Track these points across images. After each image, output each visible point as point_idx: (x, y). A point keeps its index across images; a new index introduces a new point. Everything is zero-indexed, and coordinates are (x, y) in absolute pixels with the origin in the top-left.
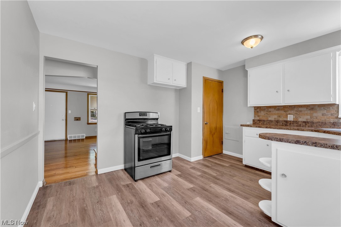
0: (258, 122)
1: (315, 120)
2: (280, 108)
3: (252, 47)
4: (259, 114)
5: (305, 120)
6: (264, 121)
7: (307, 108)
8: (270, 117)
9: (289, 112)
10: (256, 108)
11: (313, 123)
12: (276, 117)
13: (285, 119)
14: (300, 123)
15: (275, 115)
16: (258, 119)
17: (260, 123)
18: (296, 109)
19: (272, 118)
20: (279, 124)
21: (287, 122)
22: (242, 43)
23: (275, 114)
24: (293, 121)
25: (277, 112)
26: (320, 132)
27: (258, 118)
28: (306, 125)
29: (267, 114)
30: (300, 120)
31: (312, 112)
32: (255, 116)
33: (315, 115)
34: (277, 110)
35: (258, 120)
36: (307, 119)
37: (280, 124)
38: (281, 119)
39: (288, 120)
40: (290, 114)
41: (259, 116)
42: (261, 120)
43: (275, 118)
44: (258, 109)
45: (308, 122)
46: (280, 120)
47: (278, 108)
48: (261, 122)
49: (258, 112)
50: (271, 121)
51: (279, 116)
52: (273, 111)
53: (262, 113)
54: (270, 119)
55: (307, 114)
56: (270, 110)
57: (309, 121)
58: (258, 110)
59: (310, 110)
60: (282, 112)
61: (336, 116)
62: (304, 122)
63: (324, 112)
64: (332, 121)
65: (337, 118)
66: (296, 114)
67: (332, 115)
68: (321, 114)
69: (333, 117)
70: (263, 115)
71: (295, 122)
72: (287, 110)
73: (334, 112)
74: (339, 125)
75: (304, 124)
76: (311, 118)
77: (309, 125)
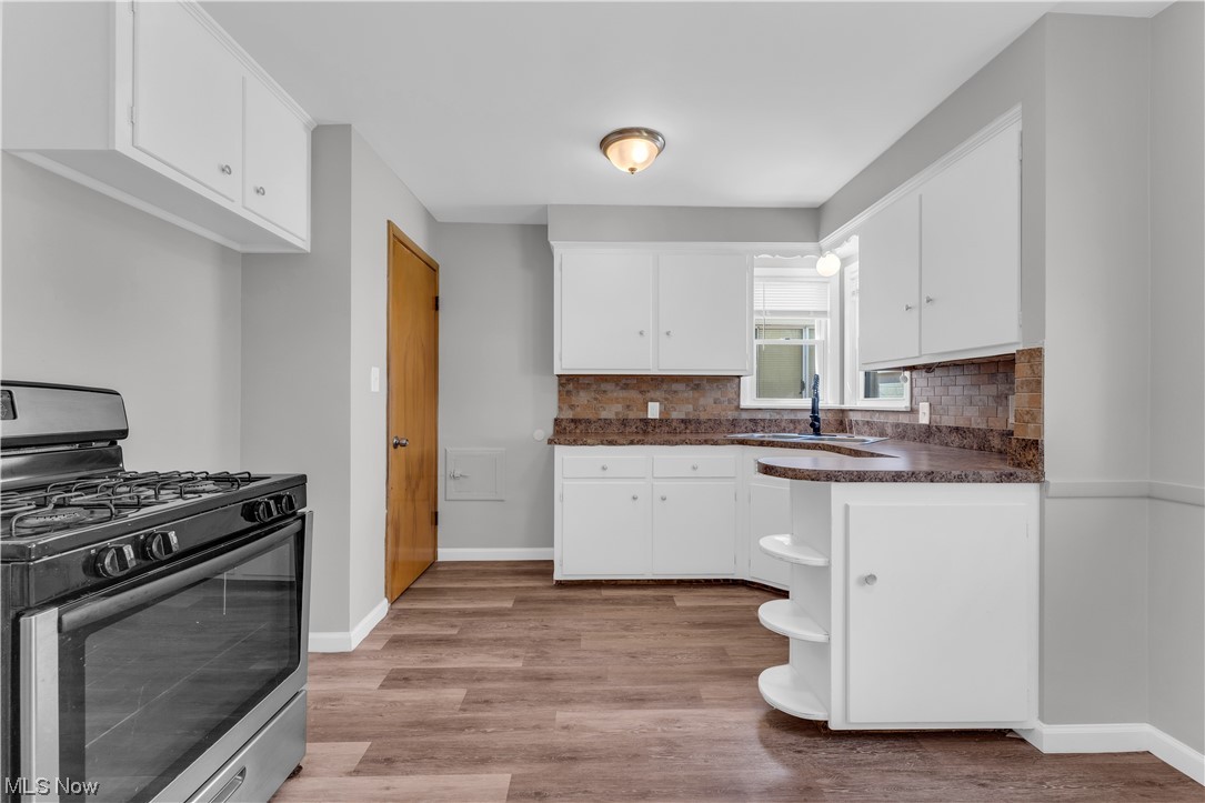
0: (573, 426)
1: (703, 417)
2: (629, 382)
3: (632, 170)
4: (574, 400)
5: (683, 417)
6: (589, 422)
7: (687, 386)
8: (604, 409)
9: (652, 394)
10: (564, 381)
11: (698, 422)
12: (619, 407)
13: (642, 416)
14: (674, 424)
15: (618, 403)
16: (571, 417)
17: (578, 431)
18: (665, 386)
19: (610, 412)
20: (628, 429)
21: (646, 421)
22: (605, 144)
23: (617, 400)
24: (659, 420)
25: (625, 394)
27: (569, 414)
28: (686, 428)
29: (596, 399)
30: (675, 415)
31: (696, 395)
32: (560, 408)
33: (702, 401)
34: (622, 388)
35: (573, 420)
36: (687, 414)
37: (630, 430)
38: (632, 415)
39: (650, 416)
40: (652, 400)
41: (572, 407)
42: (580, 421)
43: (617, 414)
44: (570, 384)
45: (690, 421)
46: (630, 417)
47: (624, 381)
48: (581, 427)
49: (568, 392)
50: (608, 422)
51: (628, 406)
52: (612, 391)
53: (583, 398)
54: (604, 415)
55: (687, 399)
56: (604, 386)
57: (691, 417)
58: (570, 387)
59: (693, 389)
60: (633, 394)
61: (736, 404)
62: (683, 421)
63: (718, 394)
64: (731, 415)
65: (738, 408)
66: (666, 399)
67: (730, 401)
68: (711, 401)
69: (732, 406)
70: (586, 402)
71: (663, 422)
72: (644, 387)
73: (732, 395)
74: (742, 423)
75: (683, 426)
76: (695, 410)
77: (692, 427)
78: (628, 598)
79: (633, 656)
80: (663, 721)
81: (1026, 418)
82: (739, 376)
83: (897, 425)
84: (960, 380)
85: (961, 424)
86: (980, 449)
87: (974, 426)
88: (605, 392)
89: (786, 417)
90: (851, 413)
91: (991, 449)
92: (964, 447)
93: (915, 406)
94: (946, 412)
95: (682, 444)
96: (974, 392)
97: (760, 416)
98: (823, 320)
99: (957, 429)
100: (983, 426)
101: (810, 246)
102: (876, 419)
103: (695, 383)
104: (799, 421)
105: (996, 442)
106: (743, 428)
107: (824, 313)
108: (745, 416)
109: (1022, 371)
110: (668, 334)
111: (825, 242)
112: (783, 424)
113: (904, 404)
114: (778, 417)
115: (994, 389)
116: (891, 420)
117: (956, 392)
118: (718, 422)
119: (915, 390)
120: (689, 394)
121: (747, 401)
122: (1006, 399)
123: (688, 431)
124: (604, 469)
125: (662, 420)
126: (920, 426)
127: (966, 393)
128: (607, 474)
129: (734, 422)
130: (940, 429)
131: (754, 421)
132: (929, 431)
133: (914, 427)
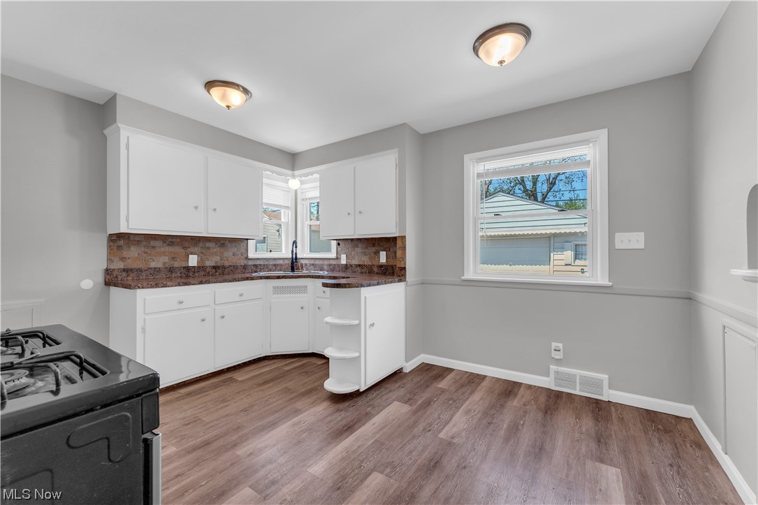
0: (124, 274)
1: (227, 264)
2: (174, 240)
3: (229, 107)
4: (125, 253)
5: (213, 264)
6: (140, 270)
7: (216, 244)
8: (154, 261)
9: (192, 249)
10: (114, 238)
11: (224, 267)
12: (166, 259)
13: (184, 265)
14: (208, 270)
15: (166, 255)
16: (122, 267)
18: (201, 244)
19: (157, 263)
20: (174, 275)
21: (188, 269)
23: (164, 254)
25: (171, 249)
26: (272, 278)
27: (121, 265)
28: (216, 272)
29: (145, 253)
30: (208, 263)
31: (222, 250)
32: (110, 260)
33: (226, 254)
34: (169, 245)
35: (124, 270)
36: (216, 262)
37: (176, 275)
38: (176, 264)
39: (190, 265)
40: (192, 254)
41: (123, 259)
42: (131, 270)
43: (164, 263)
44: (119, 241)
45: (218, 267)
46: (175, 266)
47: (170, 240)
49: (119, 247)
50: (157, 270)
51: (173, 258)
52: (160, 247)
53: (133, 252)
54: (153, 265)
55: (216, 253)
56: (153, 243)
57: (219, 264)
58: (121, 242)
59: (220, 247)
60: (178, 249)
61: (246, 256)
62: (214, 267)
63: (235, 250)
64: (243, 262)
65: (247, 258)
66: (202, 253)
67: (242, 254)
68: (231, 254)
69: (243, 257)
70: (137, 255)
71: (200, 268)
72: (186, 244)
73: (243, 251)
74: (249, 267)
75: (214, 271)
76: (221, 260)
77: (220, 271)
78: (203, 388)
79: (245, 410)
80: (294, 425)
81: (401, 259)
82: (247, 239)
83: (330, 265)
84: (360, 245)
85: (361, 263)
86: (369, 273)
87: (366, 264)
88: (154, 247)
89: (271, 263)
90: (302, 260)
91: (374, 272)
93: (339, 256)
94: (354, 258)
95: (233, 281)
96: (366, 251)
97: (258, 263)
98: (287, 211)
99: (359, 265)
100: (370, 264)
101: (289, 172)
102: (317, 262)
103: (222, 242)
104: (277, 265)
105: (376, 269)
106: (250, 270)
107: (287, 207)
108: (250, 263)
109: (399, 242)
110: (215, 210)
111: (297, 173)
112: (270, 267)
113: (333, 255)
114: (267, 263)
115: (374, 249)
116: (326, 262)
117: (359, 250)
118: (236, 267)
119: (339, 249)
120: (217, 249)
121: (251, 255)
122: (379, 253)
123: (217, 274)
124: (181, 303)
125: (199, 267)
126: (342, 265)
127: (363, 251)
128: (182, 306)
129: (245, 267)
130: (351, 266)
131: (255, 266)
132: (346, 267)
133: (339, 265)
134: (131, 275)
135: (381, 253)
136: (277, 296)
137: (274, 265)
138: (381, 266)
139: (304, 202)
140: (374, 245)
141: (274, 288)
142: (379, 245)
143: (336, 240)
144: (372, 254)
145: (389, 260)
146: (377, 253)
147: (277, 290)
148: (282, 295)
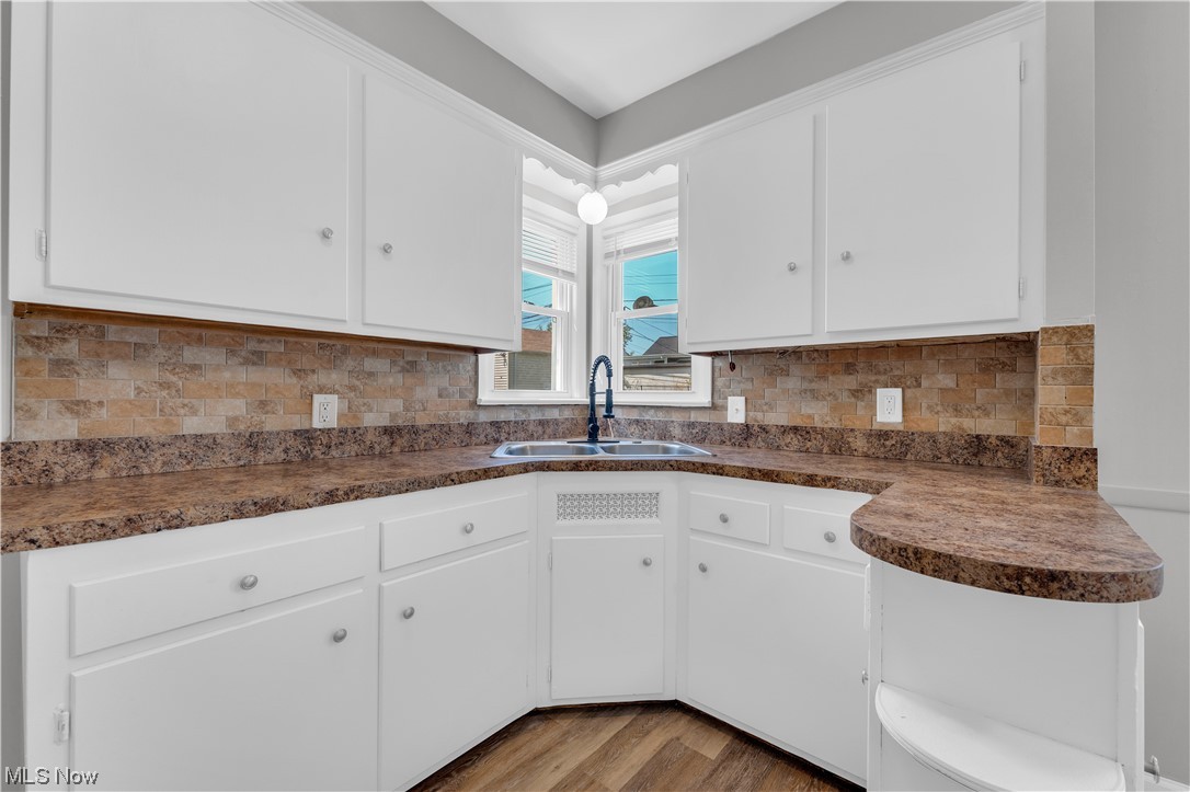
1: (422, 420)
4: (84, 387)
5: (385, 421)
6: (142, 445)
7: (393, 363)
8: (194, 412)
9: (322, 377)
11: (414, 430)
12: (237, 407)
13: (297, 423)
14: (370, 437)
15: (237, 395)
18: (350, 363)
20: (263, 457)
21: (308, 436)
23: (231, 390)
24: (341, 431)
25: (255, 375)
26: (554, 470)
28: (392, 444)
29: (165, 385)
30: (370, 419)
31: (410, 382)
33: (419, 393)
34: (246, 362)
35: (78, 446)
36: (393, 416)
37: (270, 458)
38: (273, 423)
39: (317, 424)
40: (322, 390)
41: (75, 407)
42: (108, 445)
43: (232, 421)
45: (399, 430)
46: (267, 428)
50: (206, 444)
51: (263, 404)
52: (218, 368)
54: (191, 425)
55: (393, 389)
57: (400, 422)
59: (404, 370)
60: (275, 377)
61: (472, 398)
62: (387, 431)
63: (444, 381)
64: (465, 416)
65: (474, 405)
66: (352, 388)
67: (462, 395)
68: (434, 392)
69: (465, 402)
70: (132, 395)
71: (347, 434)
72: (305, 361)
73: (465, 383)
74: (480, 430)
75: (386, 440)
76: (406, 409)
77: (402, 442)
81: (1063, 419)
82: (476, 351)
83: (692, 425)
84: (795, 369)
85: (798, 422)
86: (834, 452)
87: (818, 424)
88: (194, 368)
89: (533, 417)
91: (852, 452)
92: (807, 451)
93: (719, 402)
94: (771, 407)
95: (444, 485)
96: (823, 386)
97: (502, 416)
98: (567, 282)
99: (795, 429)
100: (836, 425)
103: (409, 354)
105: (860, 444)
106: (482, 437)
107: (569, 275)
108: (483, 417)
109: (1049, 358)
110: (386, 249)
112: (531, 428)
113: (700, 395)
114: (523, 417)
115: (851, 381)
116: (676, 417)
117: (793, 383)
118: (445, 430)
119: (720, 382)
120: (396, 379)
121: (488, 394)
122: (871, 391)
123: (396, 449)
124: (246, 585)
125: (344, 431)
126: (731, 425)
127: (806, 385)
128: (253, 597)
129: (469, 429)
130: (764, 429)
131: (496, 425)
132: (746, 434)
133: (720, 427)
134: (108, 461)
135: (881, 393)
136: (567, 522)
137: (541, 423)
138: (883, 435)
139: (611, 262)
140: (850, 368)
141: (562, 498)
142: (871, 368)
143: (714, 354)
144: (845, 398)
145: (915, 415)
146: (864, 393)
147: (571, 506)
148: (582, 521)
